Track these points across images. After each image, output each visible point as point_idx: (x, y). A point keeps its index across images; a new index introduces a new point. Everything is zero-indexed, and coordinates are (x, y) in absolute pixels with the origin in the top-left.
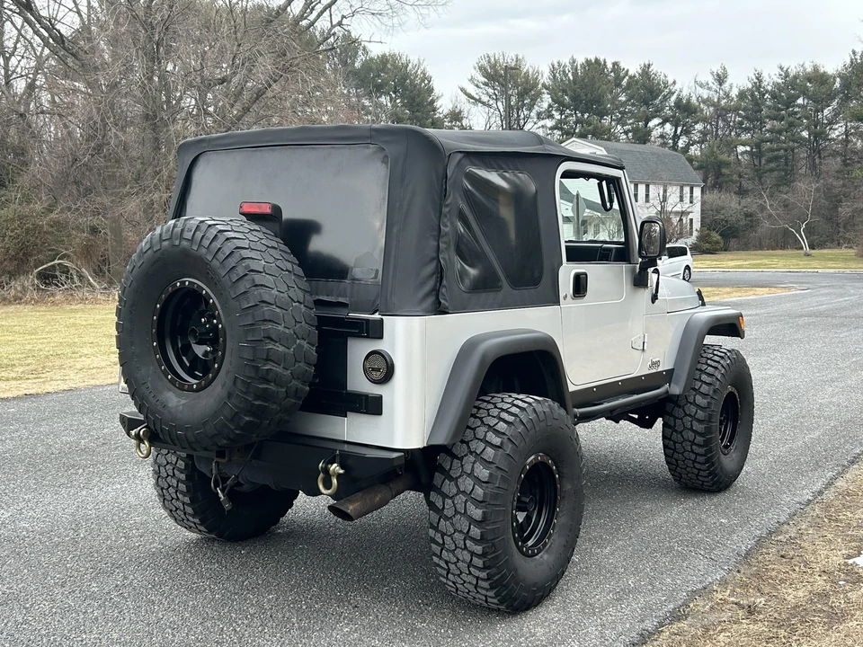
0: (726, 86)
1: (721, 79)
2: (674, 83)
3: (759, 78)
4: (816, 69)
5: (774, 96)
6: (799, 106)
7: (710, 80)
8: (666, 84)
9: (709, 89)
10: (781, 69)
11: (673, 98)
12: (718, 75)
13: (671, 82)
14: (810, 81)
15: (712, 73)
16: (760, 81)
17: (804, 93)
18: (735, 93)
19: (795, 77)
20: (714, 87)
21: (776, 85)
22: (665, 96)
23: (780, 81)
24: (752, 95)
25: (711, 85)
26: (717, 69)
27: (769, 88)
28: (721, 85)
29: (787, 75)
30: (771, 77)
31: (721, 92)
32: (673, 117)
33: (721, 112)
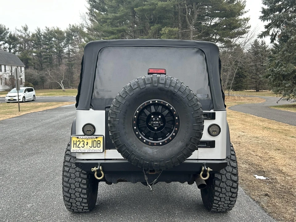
0: (28, 32)
1: (26, 29)
2: (8, 29)
3: (39, 30)
4: (58, 29)
5: (44, 37)
6: (53, 41)
7: (22, 29)
8: (5, 29)
9: (22, 32)
10: (47, 28)
11: (8, 34)
12: (24, 28)
13: (7, 28)
14: (56, 33)
15: (22, 27)
16: (40, 31)
17: (55, 37)
18: (31, 35)
19: (52, 31)
20: (23, 32)
21: (45, 33)
22: (5, 33)
23: (46, 32)
24: (37, 36)
25: (22, 31)
26: (24, 25)
27: (43, 34)
28: (26, 31)
29: (48, 30)
30: (43, 31)
31: (26, 34)
32: (9, 41)
33: (26, 41)
